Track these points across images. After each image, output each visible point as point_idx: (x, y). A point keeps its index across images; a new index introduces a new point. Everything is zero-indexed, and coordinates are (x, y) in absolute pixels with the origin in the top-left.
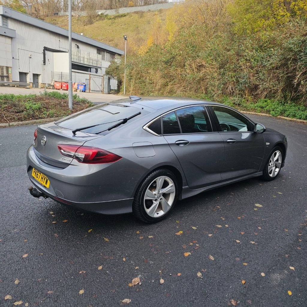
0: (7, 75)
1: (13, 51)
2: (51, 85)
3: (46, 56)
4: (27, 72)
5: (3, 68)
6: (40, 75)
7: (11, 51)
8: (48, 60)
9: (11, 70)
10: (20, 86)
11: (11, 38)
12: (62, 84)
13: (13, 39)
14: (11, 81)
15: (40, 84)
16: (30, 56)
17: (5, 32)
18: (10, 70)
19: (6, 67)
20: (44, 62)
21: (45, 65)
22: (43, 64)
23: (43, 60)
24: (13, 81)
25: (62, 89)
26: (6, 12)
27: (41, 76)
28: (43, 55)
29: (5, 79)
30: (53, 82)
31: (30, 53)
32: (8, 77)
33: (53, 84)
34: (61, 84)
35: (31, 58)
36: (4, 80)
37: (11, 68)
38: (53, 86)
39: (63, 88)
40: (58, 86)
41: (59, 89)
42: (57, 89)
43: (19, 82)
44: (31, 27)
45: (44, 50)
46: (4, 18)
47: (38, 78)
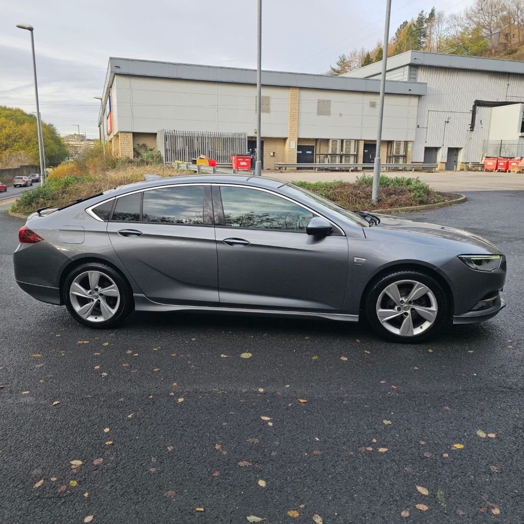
0: (404, 153)
1: (419, 116)
2: (480, 163)
3: (477, 115)
4: (438, 146)
5: (400, 144)
6: (461, 148)
7: (416, 117)
8: (481, 121)
9: (413, 145)
10: (424, 169)
11: (419, 96)
12: (499, 161)
13: (423, 97)
14: (409, 162)
15: (459, 164)
16: (447, 120)
17: (410, 90)
18: (410, 145)
19: (405, 141)
20: (472, 127)
21: (473, 132)
22: (469, 129)
23: (470, 123)
24: (412, 162)
25: (497, 171)
26: (415, 58)
27: (462, 150)
28: (471, 115)
29: (401, 160)
30: (484, 158)
31: (448, 115)
32: (405, 157)
33: (482, 162)
34: (495, 161)
35: (448, 122)
36: (399, 161)
37: (412, 143)
38: (483, 166)
39: (499, 168)
40: (490, 166)
41: (492, 171)
42: (488, 171)
43: (423, 163)
44: (456, 73)
45: (474, 107)
46: (413, 69)
47: (457, 155)
